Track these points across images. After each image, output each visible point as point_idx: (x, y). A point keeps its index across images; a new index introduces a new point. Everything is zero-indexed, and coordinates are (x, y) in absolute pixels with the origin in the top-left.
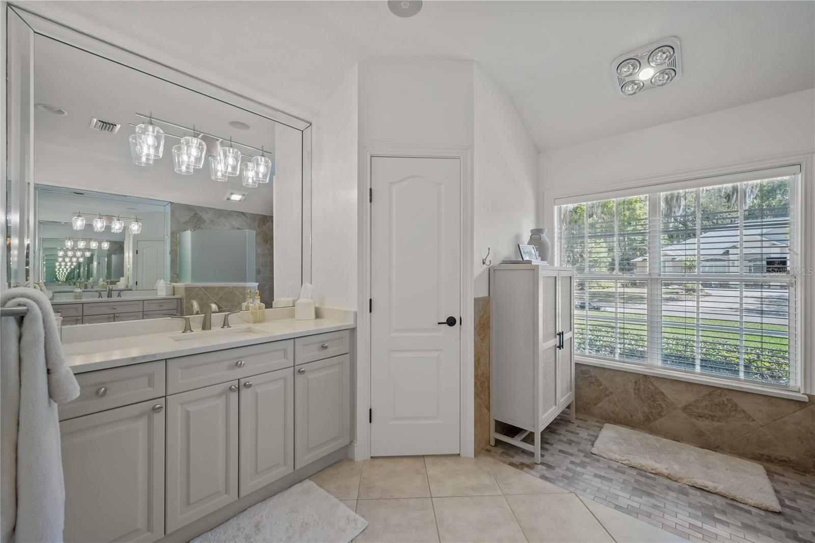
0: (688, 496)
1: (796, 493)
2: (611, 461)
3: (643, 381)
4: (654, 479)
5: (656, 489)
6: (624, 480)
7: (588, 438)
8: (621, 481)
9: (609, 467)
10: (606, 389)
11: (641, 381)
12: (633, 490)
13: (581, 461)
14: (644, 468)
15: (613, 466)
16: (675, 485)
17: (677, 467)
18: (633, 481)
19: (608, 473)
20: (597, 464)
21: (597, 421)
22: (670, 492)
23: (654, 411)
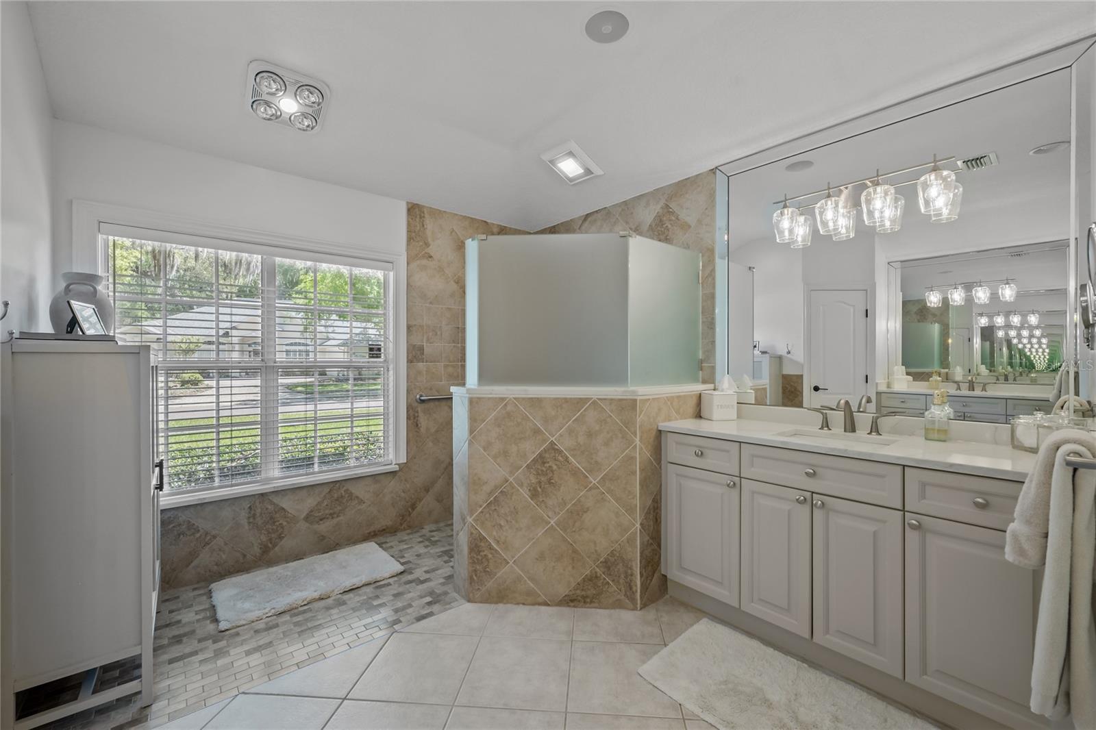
0: (346, 604)
1: (401, 551)
2: (253, 624)
3: (260, 503)
4: (310, 610)
5: (319, 617)
6: (284, 633)
7: (198, 617)
8: (282, 636)
9: (257, 632)
10: (207, 534)
11: (257, 504)
12: (300, 636)
13: (215, 651)
14: (294, 605)
15: (259, 628)
16: (330, 601)
17: (321, 584)
18: (292, 627)
19: (260, 640)
20: (239, 639)
21: (194, 589)
22: (332, 610)
23: (273, 536)
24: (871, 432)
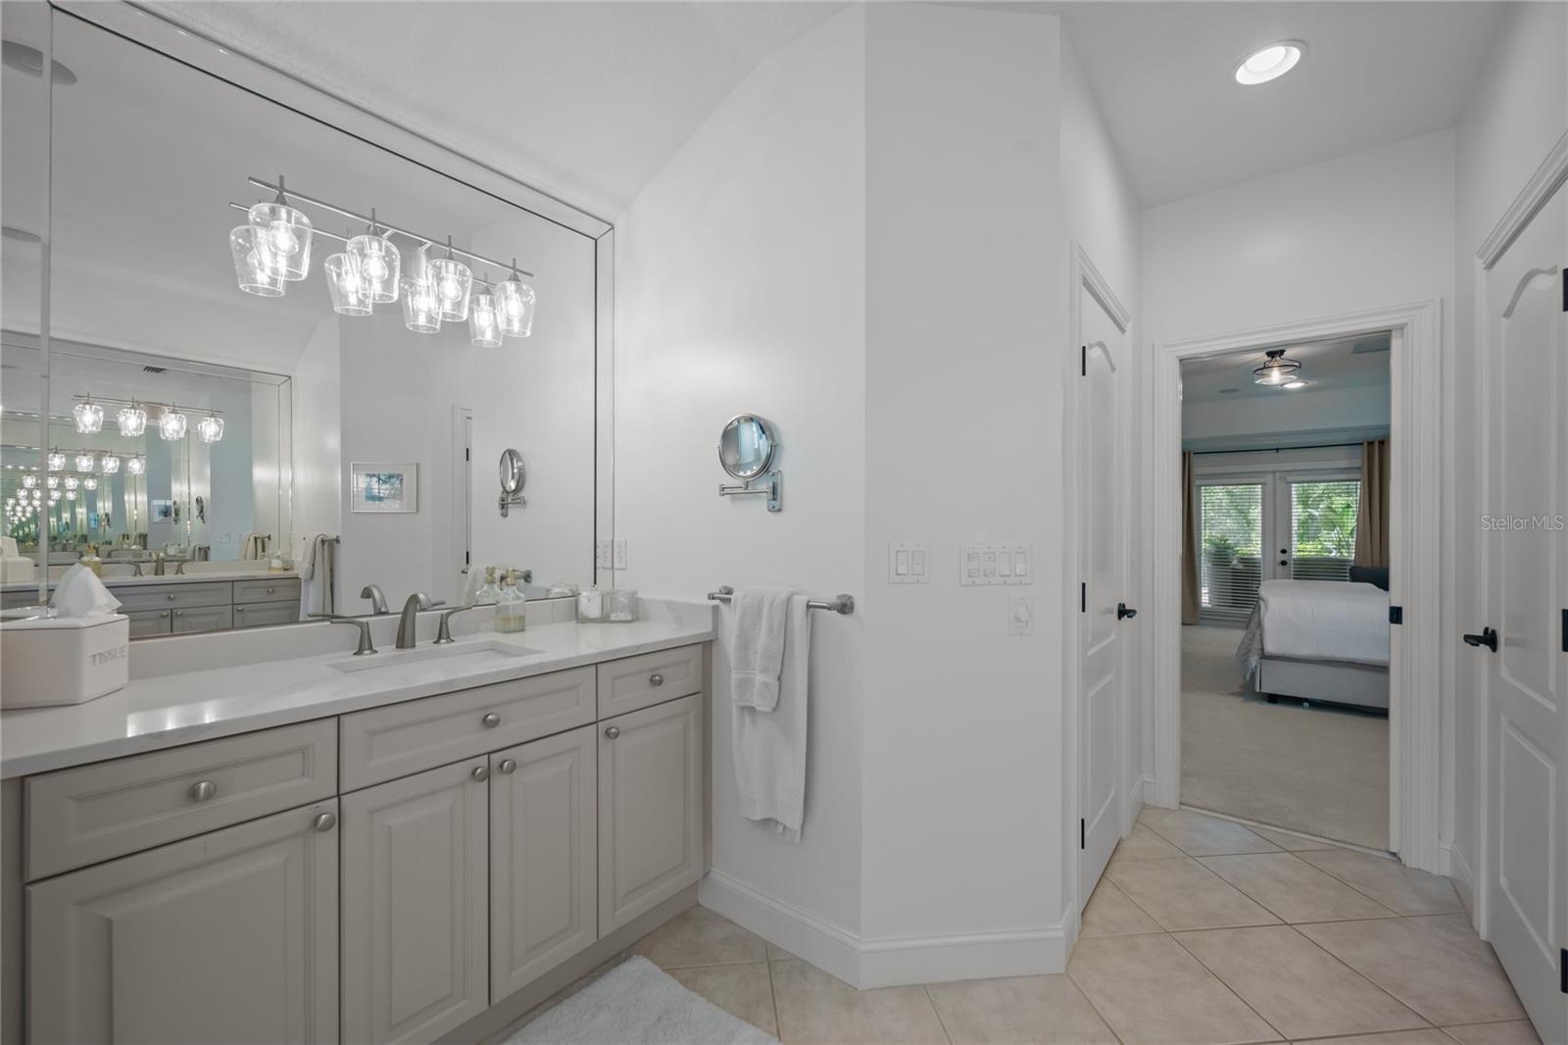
24: (440, 638)
